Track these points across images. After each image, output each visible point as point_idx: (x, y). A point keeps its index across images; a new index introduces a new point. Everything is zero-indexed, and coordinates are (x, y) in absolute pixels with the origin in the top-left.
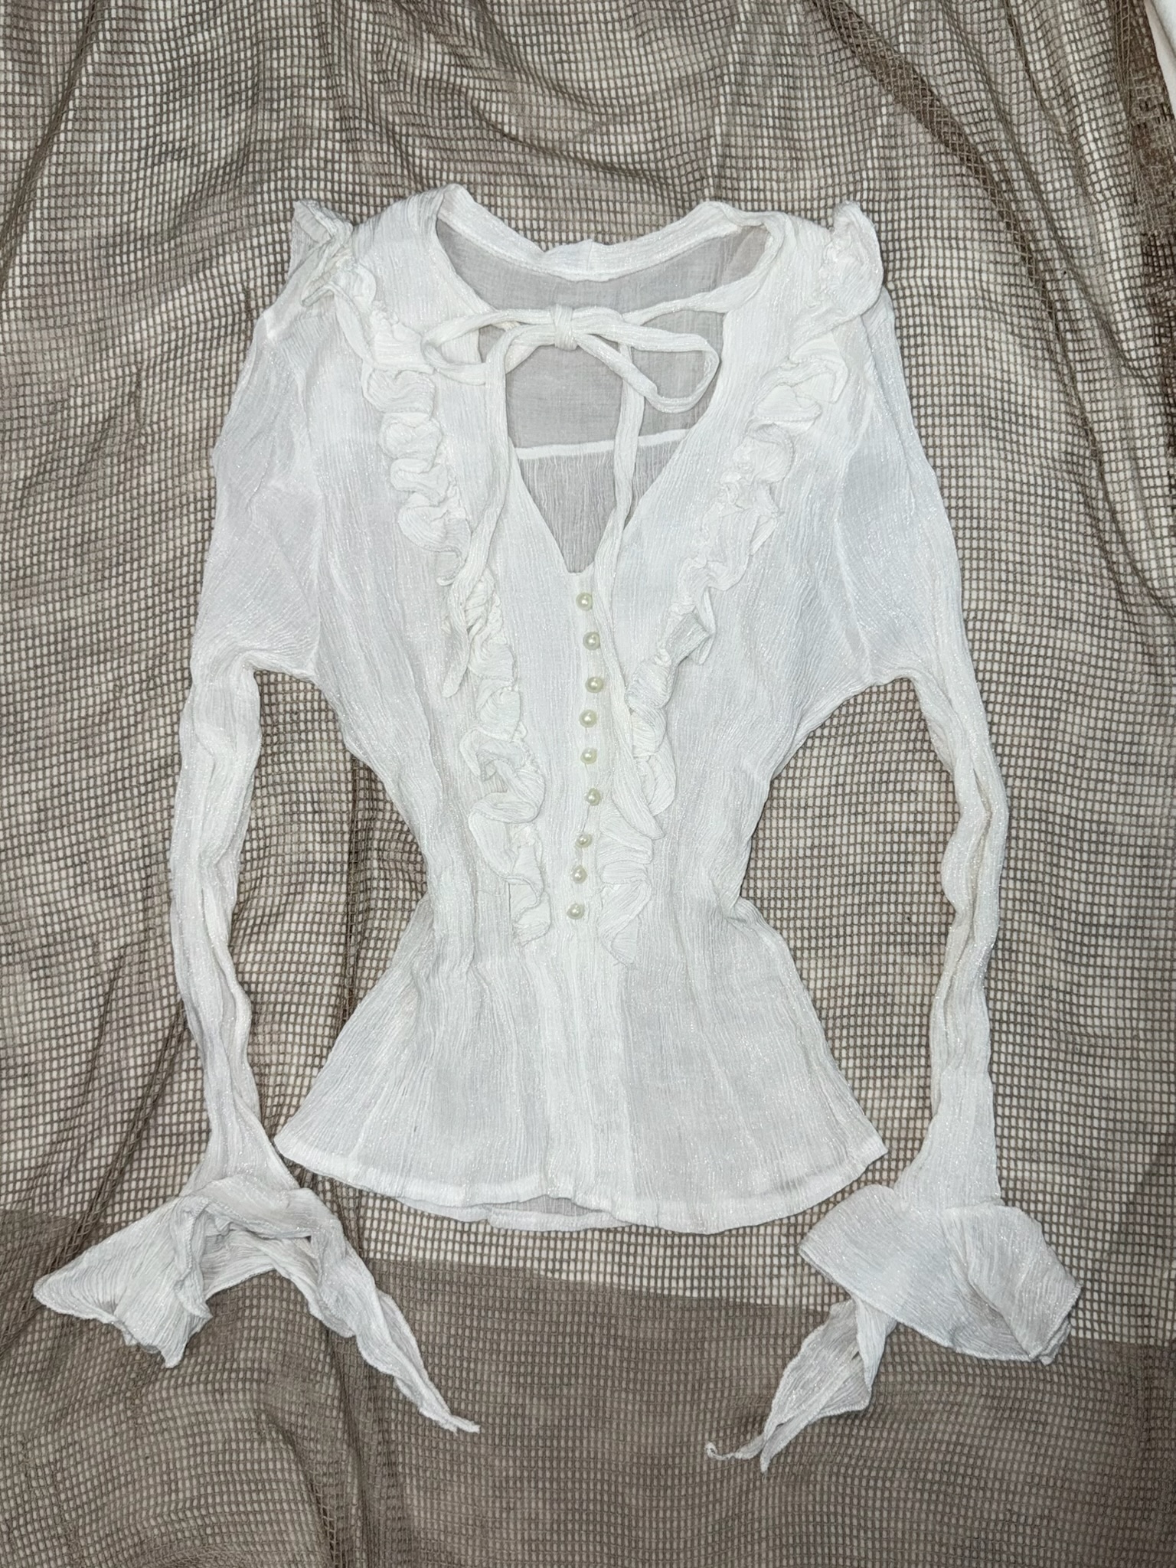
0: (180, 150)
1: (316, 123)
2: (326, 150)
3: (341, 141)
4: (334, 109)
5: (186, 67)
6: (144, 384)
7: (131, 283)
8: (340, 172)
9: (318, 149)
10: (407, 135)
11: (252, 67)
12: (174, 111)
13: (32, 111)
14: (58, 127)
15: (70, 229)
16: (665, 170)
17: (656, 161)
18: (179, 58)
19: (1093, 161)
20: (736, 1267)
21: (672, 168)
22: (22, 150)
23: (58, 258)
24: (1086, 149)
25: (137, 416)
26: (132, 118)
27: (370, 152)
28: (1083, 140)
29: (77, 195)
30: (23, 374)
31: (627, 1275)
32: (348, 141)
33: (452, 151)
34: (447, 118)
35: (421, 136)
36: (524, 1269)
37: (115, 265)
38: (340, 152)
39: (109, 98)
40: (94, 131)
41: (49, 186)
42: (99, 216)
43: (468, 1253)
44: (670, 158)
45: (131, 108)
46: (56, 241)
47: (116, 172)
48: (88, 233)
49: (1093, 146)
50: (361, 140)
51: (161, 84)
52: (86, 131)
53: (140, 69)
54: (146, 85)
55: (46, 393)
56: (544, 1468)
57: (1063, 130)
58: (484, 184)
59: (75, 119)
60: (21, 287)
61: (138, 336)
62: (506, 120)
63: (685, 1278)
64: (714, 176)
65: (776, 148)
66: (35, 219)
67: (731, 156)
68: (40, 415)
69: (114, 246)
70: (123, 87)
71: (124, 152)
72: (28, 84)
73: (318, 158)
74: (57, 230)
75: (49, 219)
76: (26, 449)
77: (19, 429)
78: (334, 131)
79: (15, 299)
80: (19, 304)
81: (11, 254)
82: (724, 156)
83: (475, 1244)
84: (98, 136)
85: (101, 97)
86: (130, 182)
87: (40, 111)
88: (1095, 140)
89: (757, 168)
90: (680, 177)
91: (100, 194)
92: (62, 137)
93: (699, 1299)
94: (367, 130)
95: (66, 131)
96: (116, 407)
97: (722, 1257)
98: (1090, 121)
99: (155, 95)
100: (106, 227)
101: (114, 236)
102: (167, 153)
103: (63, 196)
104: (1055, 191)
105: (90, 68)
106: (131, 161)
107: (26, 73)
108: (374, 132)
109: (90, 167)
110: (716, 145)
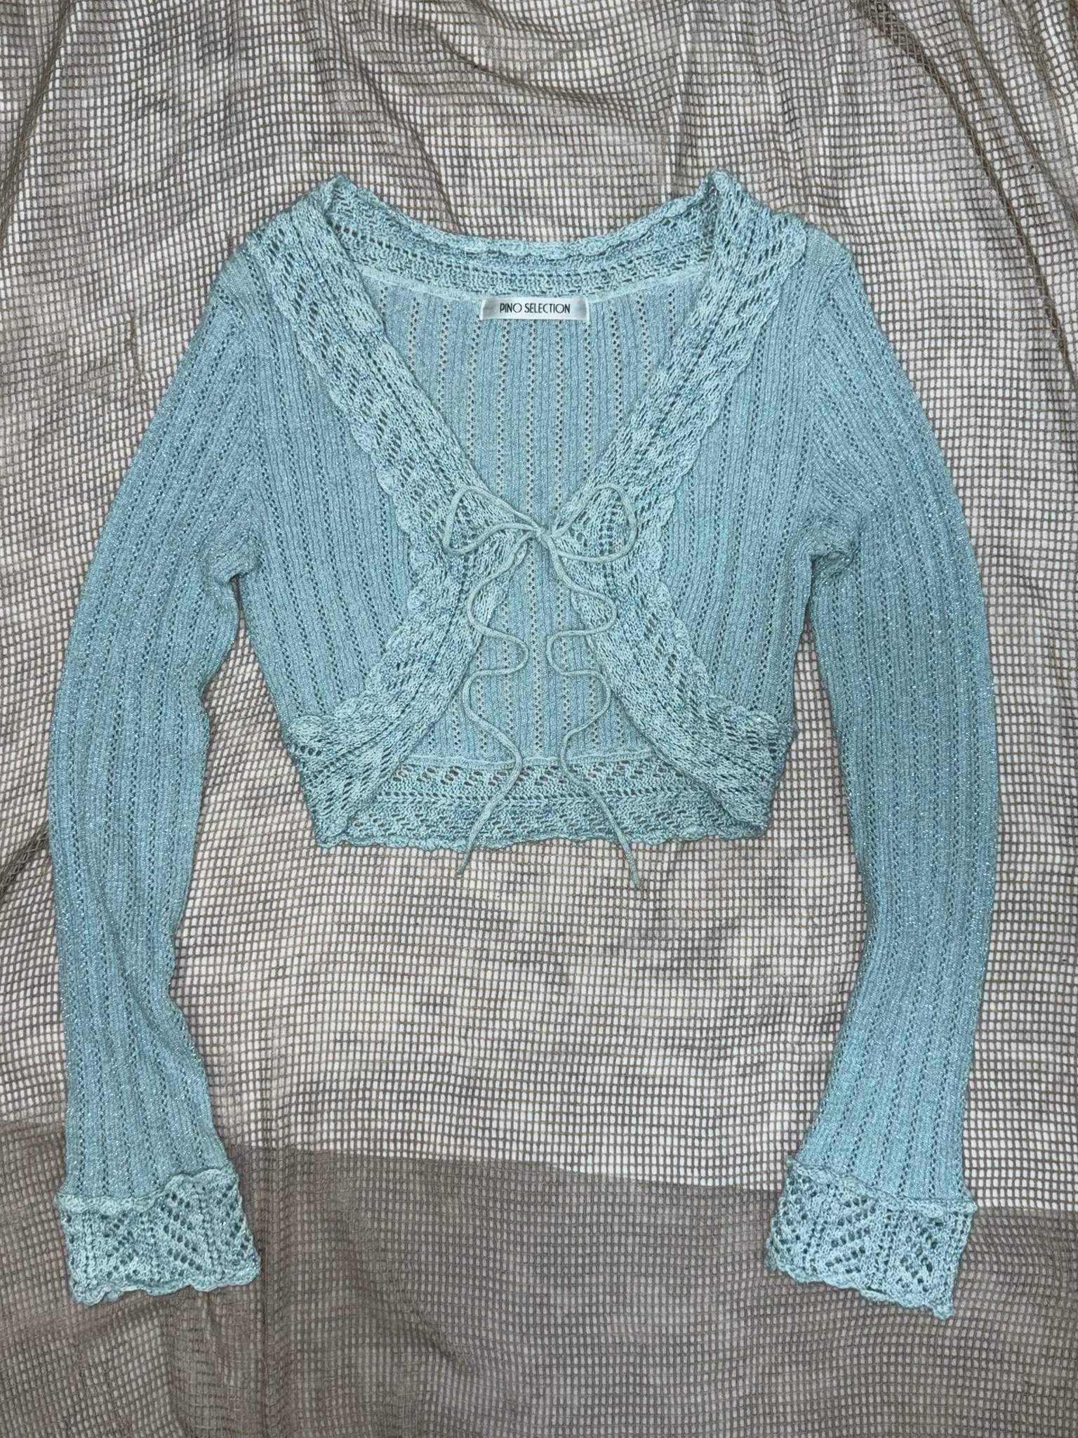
0: (162, 101)
1: (292, 67)
2: (303, 93)
3: (317, 83)
4: (308, 53)
5: (163, 21)
6: (138, 332)
7: (121, 234)
8: (318, 114)
9: (296, 93)
10: (380, 73)
11: (226, 18)
12: (155, 64)
13: (20, 72)
14: (46, 86)
15: (62, 184)
16: (631, 91)
17: (623, 83)
18: (156, 13)
19: (1056, 55)
20: (749, 1154)
21: (638, 88)
22: (13, 111)
23: (54, 214)
24: (1048, 44)
25: (136, 362)
26: (115, 74)
27: (345, 92)
28: (1045, 35)
29: (68, 151)
30: (25, 328)
31: (643, 1165)
32: (323, 83)
33: (424, 85)
34: (418, 53)
35: (394, 73)
36: (544, 1163)
37: (106, 217)
38: (317, 94)
39: (92, 55)
40: (79, 88)
41: (42, 144)
42: (89, 170)
43: (490, 1149)
44: (636, 78)
45: (114, 64)
46: (50, 197)
47: (102, 127)
48: (79, 187)
49: (1055, 40)
50: (335, 80)
51: (141, 39)
52: (73, 88)
53: (120, 26)
54: (127, 41)
55: (46, 345)
56: (571, 1355)
57: (1024, 26)
58: (456, 116)
59: (62, 77)
60: (21, 243)
61: (129, 286)
62: (476, 52)
63: (699, 1168)
64: (681, 93)
65: (741, 63)
66: (30, 177)
67: (696, 73)
68: (42, 367)
69: (105, 199)
70: (105, 43)
71: (109, 107)
72: (16, 46)
73: (297, 102)
74: (51, 186)
75: (43, 176)
76: (30, 400)
77: (23, 381)
78: (310, 73)
79: (15, 254)
80: (19, 259)
81: (10, 212)
82: (690, 73)
83: (497, 1139)
84: (83, 93)
85: (85, 54)
86: (117, 135)
87: (28, 72)
88: (1057, 34)
89: (722, 84)
90: (647, 97)
91: (89, 149)
92: (51, 95)
93: (714, 1188)
94: (342, 70)
95: (54, 89)
96: (114, 354)
97: (734, 1146)
98: (1051, 16)
99: (135, 49)
100: (96, 180)
101: (104, 189)
102: (149, 106)
103: (55, 153)
104: (1018, 87)
105: (74, 27)
106: (116, 115)
107: (14, 36)
108: (348, 71)
109: (78, 123)
110: (682, 63)
